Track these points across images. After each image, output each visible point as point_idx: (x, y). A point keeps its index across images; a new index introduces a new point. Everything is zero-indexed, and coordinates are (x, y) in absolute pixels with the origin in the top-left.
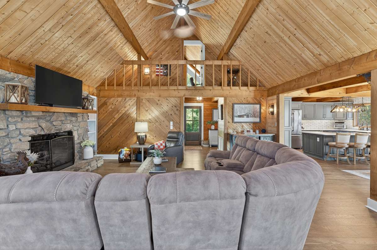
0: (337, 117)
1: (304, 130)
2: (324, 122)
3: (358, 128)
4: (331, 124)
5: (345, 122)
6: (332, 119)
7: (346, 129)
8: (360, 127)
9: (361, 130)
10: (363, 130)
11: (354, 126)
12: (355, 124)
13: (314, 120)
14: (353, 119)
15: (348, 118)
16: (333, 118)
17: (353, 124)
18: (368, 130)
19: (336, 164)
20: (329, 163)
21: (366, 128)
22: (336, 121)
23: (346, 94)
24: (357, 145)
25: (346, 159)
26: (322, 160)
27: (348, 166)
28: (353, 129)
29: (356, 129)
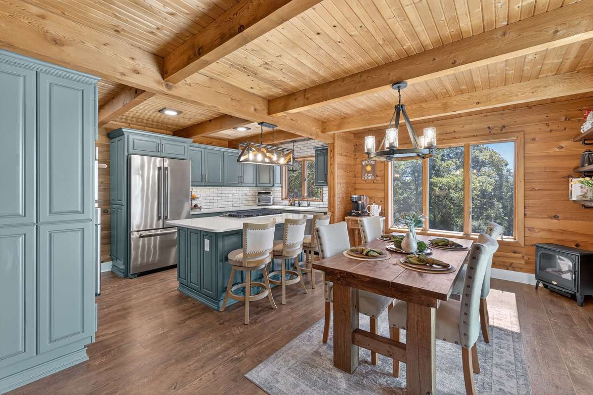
0: (260, 182)
1: (203, 211)
3: (287, 202)
4: (252, 197)
5: (272, 193)
6: (253, 185)
7: (273, 204)
8: (290, 200)
9: (291, 205)
10: (294, 206)
11: (282, 199)
12: (284, 197)
13: (223, 189)
14: (282, 187)
15: (275, 184)
16: (255, 185)
17: (282, 196)
18: (299, 206)
19: (244, 324)
20: (227, 324)
21: (297, 202)
22: (260, 189)
23: (268, 115)
24: (287, 250)
25: (267, 296)
26: (215, 311)
27: (269, 320)
28: (282, 204)
29: (285, 205)
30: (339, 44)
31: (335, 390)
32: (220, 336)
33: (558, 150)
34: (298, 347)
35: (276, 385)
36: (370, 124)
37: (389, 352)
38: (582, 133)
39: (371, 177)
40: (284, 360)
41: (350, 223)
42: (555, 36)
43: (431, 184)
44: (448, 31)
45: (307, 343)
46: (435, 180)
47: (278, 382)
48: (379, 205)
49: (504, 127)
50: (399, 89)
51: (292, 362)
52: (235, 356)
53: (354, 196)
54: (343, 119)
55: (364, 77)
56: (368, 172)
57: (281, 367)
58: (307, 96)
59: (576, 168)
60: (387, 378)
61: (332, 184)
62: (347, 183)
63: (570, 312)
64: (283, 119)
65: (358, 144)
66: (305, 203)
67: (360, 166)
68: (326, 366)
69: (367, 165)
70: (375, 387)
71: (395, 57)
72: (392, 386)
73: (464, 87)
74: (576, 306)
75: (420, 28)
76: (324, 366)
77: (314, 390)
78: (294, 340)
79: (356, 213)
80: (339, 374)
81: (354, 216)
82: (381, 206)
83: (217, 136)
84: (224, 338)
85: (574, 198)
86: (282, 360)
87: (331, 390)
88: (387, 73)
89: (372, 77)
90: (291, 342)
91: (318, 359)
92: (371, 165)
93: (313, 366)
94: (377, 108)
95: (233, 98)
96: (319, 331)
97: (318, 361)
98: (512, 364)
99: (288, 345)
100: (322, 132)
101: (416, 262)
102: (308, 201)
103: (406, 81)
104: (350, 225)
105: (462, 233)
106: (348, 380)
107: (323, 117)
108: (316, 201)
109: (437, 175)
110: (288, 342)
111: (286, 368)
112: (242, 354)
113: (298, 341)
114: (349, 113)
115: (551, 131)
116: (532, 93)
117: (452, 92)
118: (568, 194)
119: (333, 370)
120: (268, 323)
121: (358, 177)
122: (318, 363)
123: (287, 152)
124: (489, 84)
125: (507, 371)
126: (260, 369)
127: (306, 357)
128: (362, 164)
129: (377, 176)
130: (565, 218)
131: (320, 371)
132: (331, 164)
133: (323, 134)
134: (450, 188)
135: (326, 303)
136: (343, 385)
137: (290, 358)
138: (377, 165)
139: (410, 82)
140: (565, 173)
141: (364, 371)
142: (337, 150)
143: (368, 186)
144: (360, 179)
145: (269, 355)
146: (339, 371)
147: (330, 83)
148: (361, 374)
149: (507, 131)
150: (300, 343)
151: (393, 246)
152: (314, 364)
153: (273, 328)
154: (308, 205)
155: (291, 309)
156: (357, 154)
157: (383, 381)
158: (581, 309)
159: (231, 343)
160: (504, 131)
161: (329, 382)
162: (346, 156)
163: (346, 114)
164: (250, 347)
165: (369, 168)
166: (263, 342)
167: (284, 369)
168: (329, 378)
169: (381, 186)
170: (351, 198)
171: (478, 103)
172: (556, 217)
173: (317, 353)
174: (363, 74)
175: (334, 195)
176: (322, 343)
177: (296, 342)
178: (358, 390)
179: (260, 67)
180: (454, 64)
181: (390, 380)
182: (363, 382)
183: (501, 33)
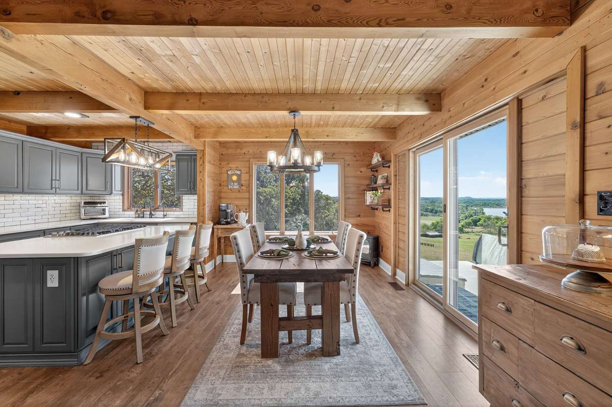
0: (89, 188)
2: (51, 200)
3: (132, 213)
4: (72, 208)
5: (107, 202)
6: (76, 192)
7: (111, 217)
8: (136, 211)
9: (139, 217)
10: (143, 217)
11: (124, 210)
12: (126, 207)
13: (17, 197)
14: (123, 195)
15: (114, 192)
16: (79, 192)
17: (123, 206)
18: (151, 218)
19: (137, 363)
20: (108, 375)
21: (149, 213)
22: (87, 198)
23: (145, 109)
24: (177, 266)
25: (159, 324)
26: (75, 368)
27: (168, 347)
28: (123, 216)
29: (130, 216)
30: (260, 66)
31: (274, 374)
32: (110, 389)
33: (360, 173)
34: (219, 358)
35: (221, 398)
36: (247, 137)
37: (309, 325)
38: (372, 164)
39: (236, 186)
40: (212, 375)
41: (220, 231)
42: (382, 109)
43: (258, 193)
44: (334, 86)
45: (225, 351)
46: (261, 190)
47: (220, 395)
48: (246, 213)
49: (334, 154)
50: (295, 117)
51: (222, 373)
52: (151, 398)
53: (223, 205)
54: (220, 128)
55: (266, 98)
56: (234, 182)
57: (214, 381)
58: (203, 100)
59: (368, 185)
60: (304, 348)
61: (201, 193)
62: (214, 192)
63: (370, 273)
64: (160, 117)
65: (223, 153)
66: (160, 214)
67: (226, 175)
68: (255, 361)
69: (233, 175)
70: (299, 358)
71: (293, 91)
72: (310, 351)
73: (322, 123)
74: (370, 268)
75: (320, 78)
76: (253, 362)
77: (258, 383)
78: (211, 354)
79: (225, 222)
80: (270, 362)
81: (223, 224)
82: (248, 214)
83: (16, 117)
84: (115, 390)
85: (368, 204)
86: (211, 375)
87: (271, 376)
88: (286, 101)
89: (273, 101)
90: (209, 356)
91: (245, 359)
92: (237, 175)
93: (244, 366)
94: (256, 124)
95: (104, 78)
96: (230, 337)
97: (246, 360)
98: (361, 309)
99: (208, 361)
100: (195, 138)
101: (317, 254)
102: (164, 211)
103: (301, 111)
104: (220, 234)
105: (308, 232)
106: (279, 362)
107: (199, 123)
108: (174, 211)
109: (262, 186)
110: (206, 358)
111: (220, 380)
112: (157, 393)
113: (215, 353)
114: (229, 123)
115: (357, 161)
116: (356, 136)
117: (313, 124)
118: (364, 201)
119: (263, 362)
120: (169, 350)
121: (224, 186)
122: (246, 362)
123: (164, 156)
124: (335, 125)
125: (361, 314)
126: (192, 395)
127: (233, 362)
128: (228, 174)
129: (242, 186)
130: (364, 217)
131: (253, 367)
132: (200, 172)
133: (195, 140)
134: (272, 197)
135: (244, 306)
136: (278, 367)
137: (218, 370)
138: (242, 174)
139: (303, 113)
140: (363, 188)
141: (286, 351)
142: (207, 158)
143: (233, 195)
144: (225, 188)
145: (193, 379)
146: (268, 360)
147: (231, 94)
148: (286, 354)
149: (336, 157)
150: (218, 354)
151: (287, 246)
152: (243, 364)
153: (178, 353)
154: (165, 216)
155: (187, 328)
156: (223, 163)
157: (302, 351)
158: (373, 270)
159: (133, 390)
160: (334, 156)
161: (265, 372)
162: (214, 164)
163: (225, 124)
164: (163, 381)
165: (235, 178)
166: (176, 370)
167: (218, 382)
168: (264, 369)
169: (246, 195)
170: (220, 206)
171: (328, 136)
172: (359, 216)
173: (240, 355)
174: (265, 96)
175: (204, 205)
176: (240, 345)
177: (214, 355)
178: (290, 365)
179: (164, 56)
180: (333, 109)
181: (306, 348)
182: (290, 359)
183: (358, 97)
